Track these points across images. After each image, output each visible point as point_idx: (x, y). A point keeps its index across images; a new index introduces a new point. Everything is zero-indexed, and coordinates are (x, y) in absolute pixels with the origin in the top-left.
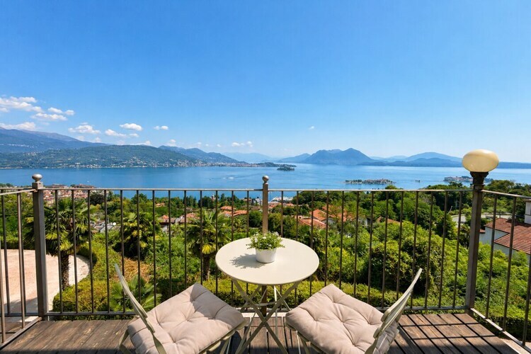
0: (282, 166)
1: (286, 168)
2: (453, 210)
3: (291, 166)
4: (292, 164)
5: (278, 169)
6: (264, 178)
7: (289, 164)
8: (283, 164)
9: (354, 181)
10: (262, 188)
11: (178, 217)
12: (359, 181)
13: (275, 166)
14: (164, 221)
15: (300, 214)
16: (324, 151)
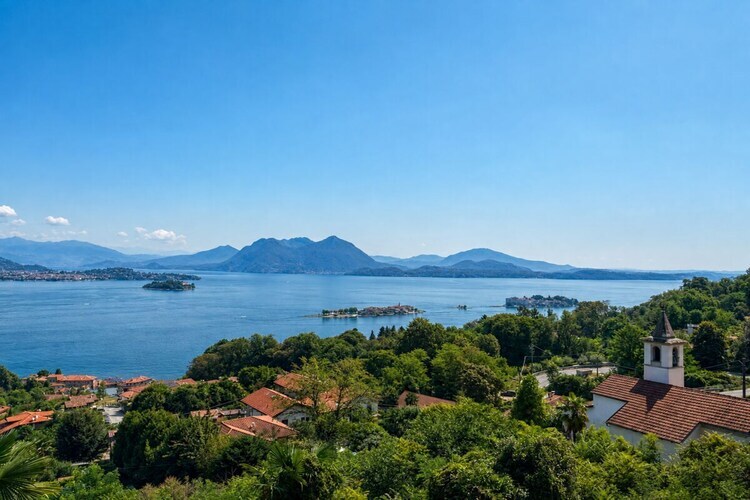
0: (158, 277)
1: (169, 284)
2: (527, 364)
8: (161, 271)
9: (341, 312)
12: (353, 311)
15: (214, 406)
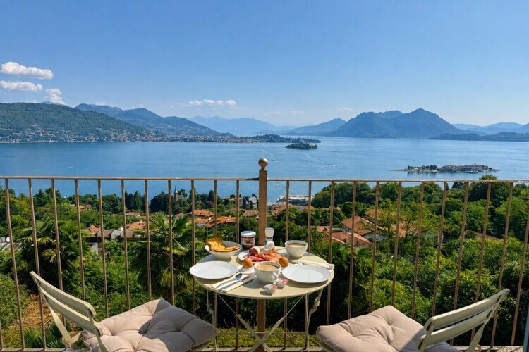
0: (294, 141)
1: (301, 145)
3: (311, 141)
4: (314, 138)
5: (288, 147)
6: (262, 162)
7: (308, 137)
8: (297, 137)
9: (424, 168)
10: (258, 177)
11: (117, 228)
12: (433, 168)
13: (282, 140)
14: (92, 234)
16: (371, 114)
